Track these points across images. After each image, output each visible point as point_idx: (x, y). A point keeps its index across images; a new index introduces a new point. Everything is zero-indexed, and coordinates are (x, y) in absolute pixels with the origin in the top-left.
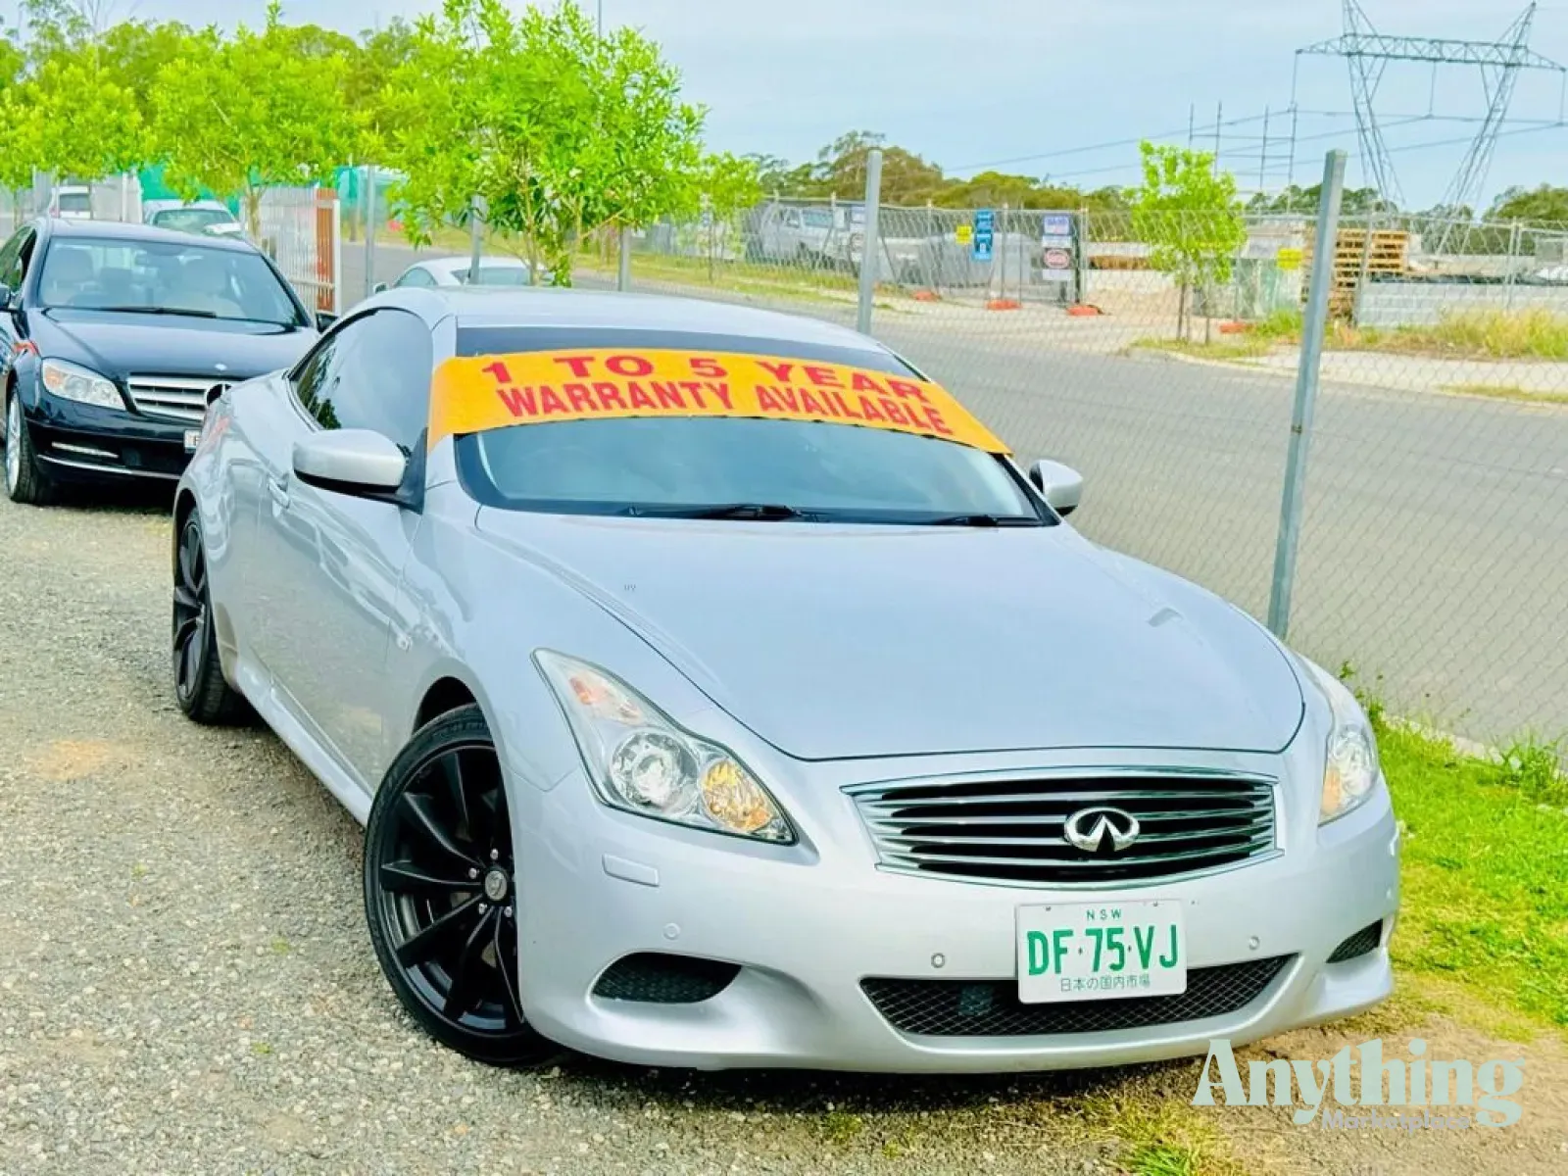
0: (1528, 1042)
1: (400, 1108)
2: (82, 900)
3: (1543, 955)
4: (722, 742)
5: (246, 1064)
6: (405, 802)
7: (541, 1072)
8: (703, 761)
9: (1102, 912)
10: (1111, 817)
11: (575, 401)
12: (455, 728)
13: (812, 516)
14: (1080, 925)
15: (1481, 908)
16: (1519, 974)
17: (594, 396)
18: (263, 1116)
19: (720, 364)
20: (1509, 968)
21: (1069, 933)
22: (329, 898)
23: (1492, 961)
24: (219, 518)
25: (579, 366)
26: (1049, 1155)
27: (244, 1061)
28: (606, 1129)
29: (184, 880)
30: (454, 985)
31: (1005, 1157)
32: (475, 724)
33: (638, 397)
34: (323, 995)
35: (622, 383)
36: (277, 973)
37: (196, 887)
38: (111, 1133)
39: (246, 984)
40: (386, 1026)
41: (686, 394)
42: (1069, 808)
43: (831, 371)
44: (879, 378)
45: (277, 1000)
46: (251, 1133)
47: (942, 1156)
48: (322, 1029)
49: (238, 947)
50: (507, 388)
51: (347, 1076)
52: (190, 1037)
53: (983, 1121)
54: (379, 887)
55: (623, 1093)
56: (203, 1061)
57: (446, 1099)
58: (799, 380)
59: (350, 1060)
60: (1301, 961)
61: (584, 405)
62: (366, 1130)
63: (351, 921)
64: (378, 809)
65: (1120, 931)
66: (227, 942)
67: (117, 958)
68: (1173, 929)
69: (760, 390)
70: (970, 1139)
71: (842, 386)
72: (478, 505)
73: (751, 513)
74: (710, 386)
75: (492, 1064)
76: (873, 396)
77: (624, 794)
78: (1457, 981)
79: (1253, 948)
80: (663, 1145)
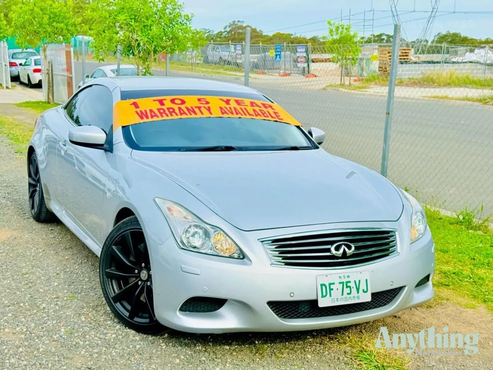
0: (475, 309)
1: (117, 350)
2: (5, 284)
3: (476, 280)
4: (219, 226)
5: (64, 338)
6: (112, 249)
7: (161, 335)
8: (212, 233)
9: (344, 276)
10: (345, 245)
11: (161, 114)
12: (128, 224)
13: (240, 149)
14: (337, 281)
15: (456, 265)
16: (470, 286)
17: (167, 112)
18: (71, 356)
19: (207, 100)
20: (466, 285)
21: (334, 284)
22: (87, 280)
23: (461, 282)
24: (43, 154)
25: (161, 102)
26: (328, 355)
27: (63, 337)
28: (184, 354)
29: (38, 276)
30: (131, 309)
31: (314, 356)
32: (135, 223)
33: (182, 112)
34: (87, 313)
35: (176, 107)
36: (72, 306)
37: (43, 278)
38: (21, 364)
39: (62, 310)
40: (109, 322)
41: (197, 110)
42: (332, 243)
43: (243, 101)
44: (259, 103)
45: (72, 315)
46: (68, 361)
47: (294, 357)
48: (88, 324)
49: (58, 298)
50: (138, 110)
51: (97, 341)
52: (44, 329)
53: (306, 344)
54: (105, 277)
55: (189, 341)
56: (50, 338)
57: (131, 346)
58: (233, 104)
59: (98, 335)
60: (406, 288)
61: (164, 115)
62: (105, 359)
63: (94, 287)
64: (104, 251)
65: (350, 282)
66: (54, 296)
67: (18, 303)
68: (366, 280)
69: (221, 108)
70: (303, 351)
71: (247, 106)
72: (131, 149)
73: (221, 149)
74: (204, 107)
75: (145, 334)
76: (257, 109)
77: (187, 245)
78: (451, 289)
79: (391, 285)
80: (204, 359)
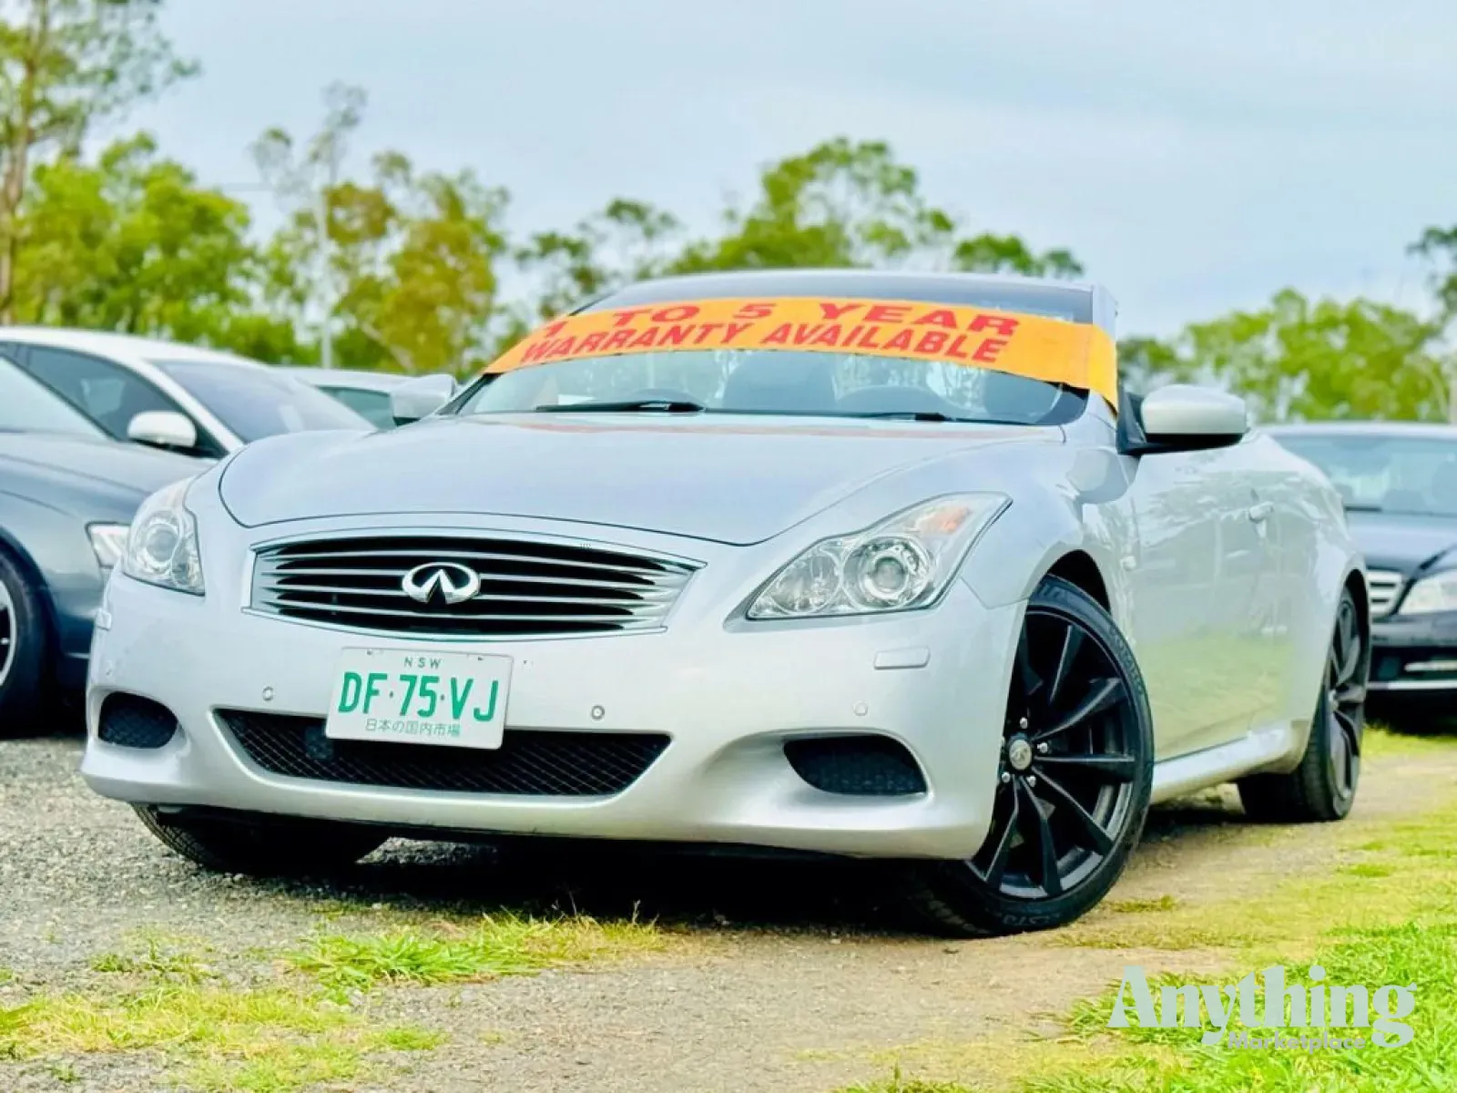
9: (421, 659)
10: (450, 572)
14: (395, 670)
21: (384, 677)
42: (407, 563)
60: (671, 745)
65: (435, 680)
68: (495, 684)
79: (595, 718)
